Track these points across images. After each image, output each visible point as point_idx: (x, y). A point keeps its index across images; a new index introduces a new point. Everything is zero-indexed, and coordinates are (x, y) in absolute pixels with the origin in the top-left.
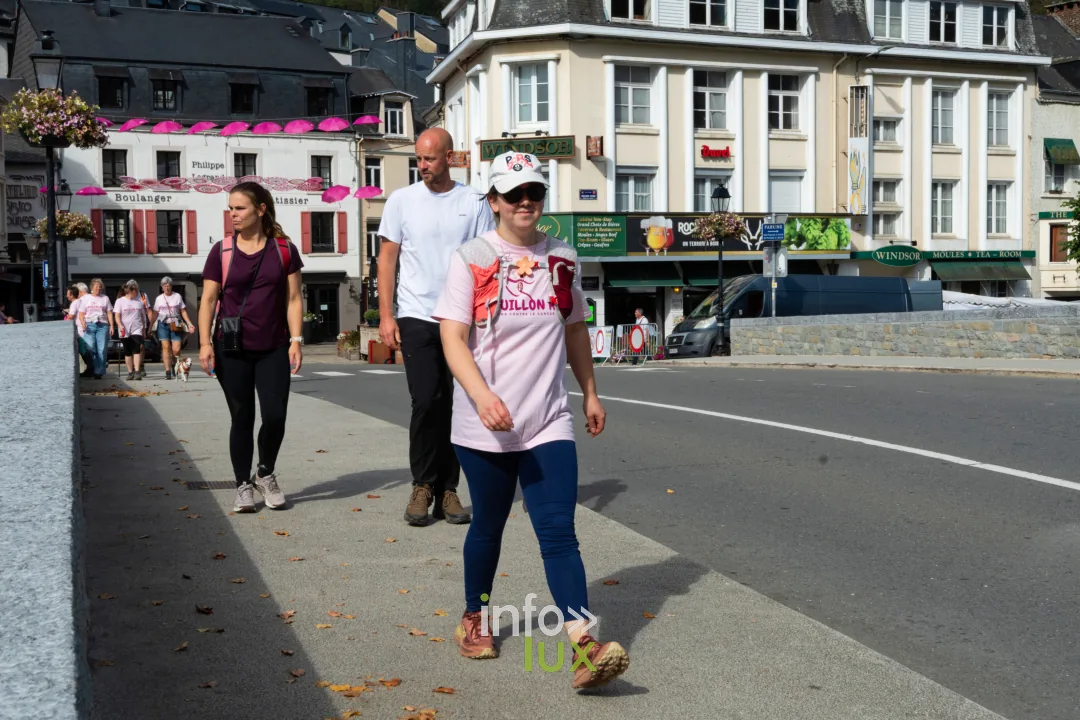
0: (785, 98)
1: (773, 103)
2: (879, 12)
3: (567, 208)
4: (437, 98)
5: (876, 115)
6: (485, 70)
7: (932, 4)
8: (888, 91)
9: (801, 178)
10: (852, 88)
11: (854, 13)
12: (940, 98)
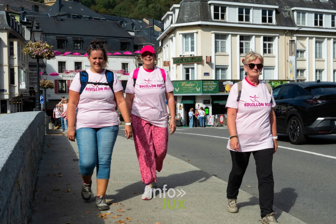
0: (268, 44)
1: (265, 45)
2: (298, 17)
3: (200, 78)
4: (160, 45)
5: (297, 49)
6: (175, 36)
7: (315, 14)
8: (301, 41)
9: (274, 69)
10: (290, 41)
11: (290, 17)
12: (318, 43)
